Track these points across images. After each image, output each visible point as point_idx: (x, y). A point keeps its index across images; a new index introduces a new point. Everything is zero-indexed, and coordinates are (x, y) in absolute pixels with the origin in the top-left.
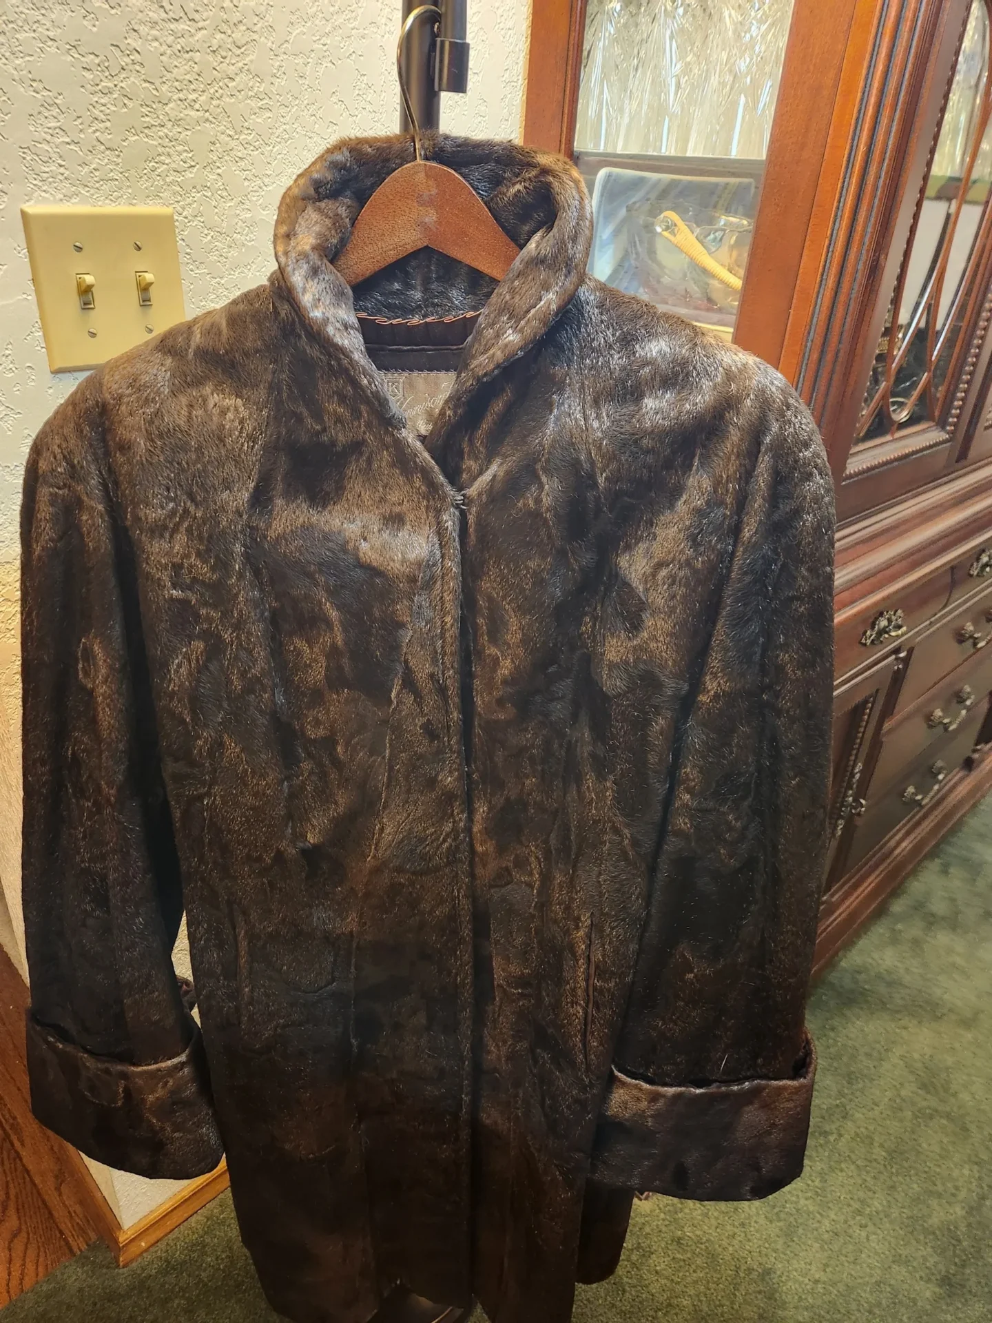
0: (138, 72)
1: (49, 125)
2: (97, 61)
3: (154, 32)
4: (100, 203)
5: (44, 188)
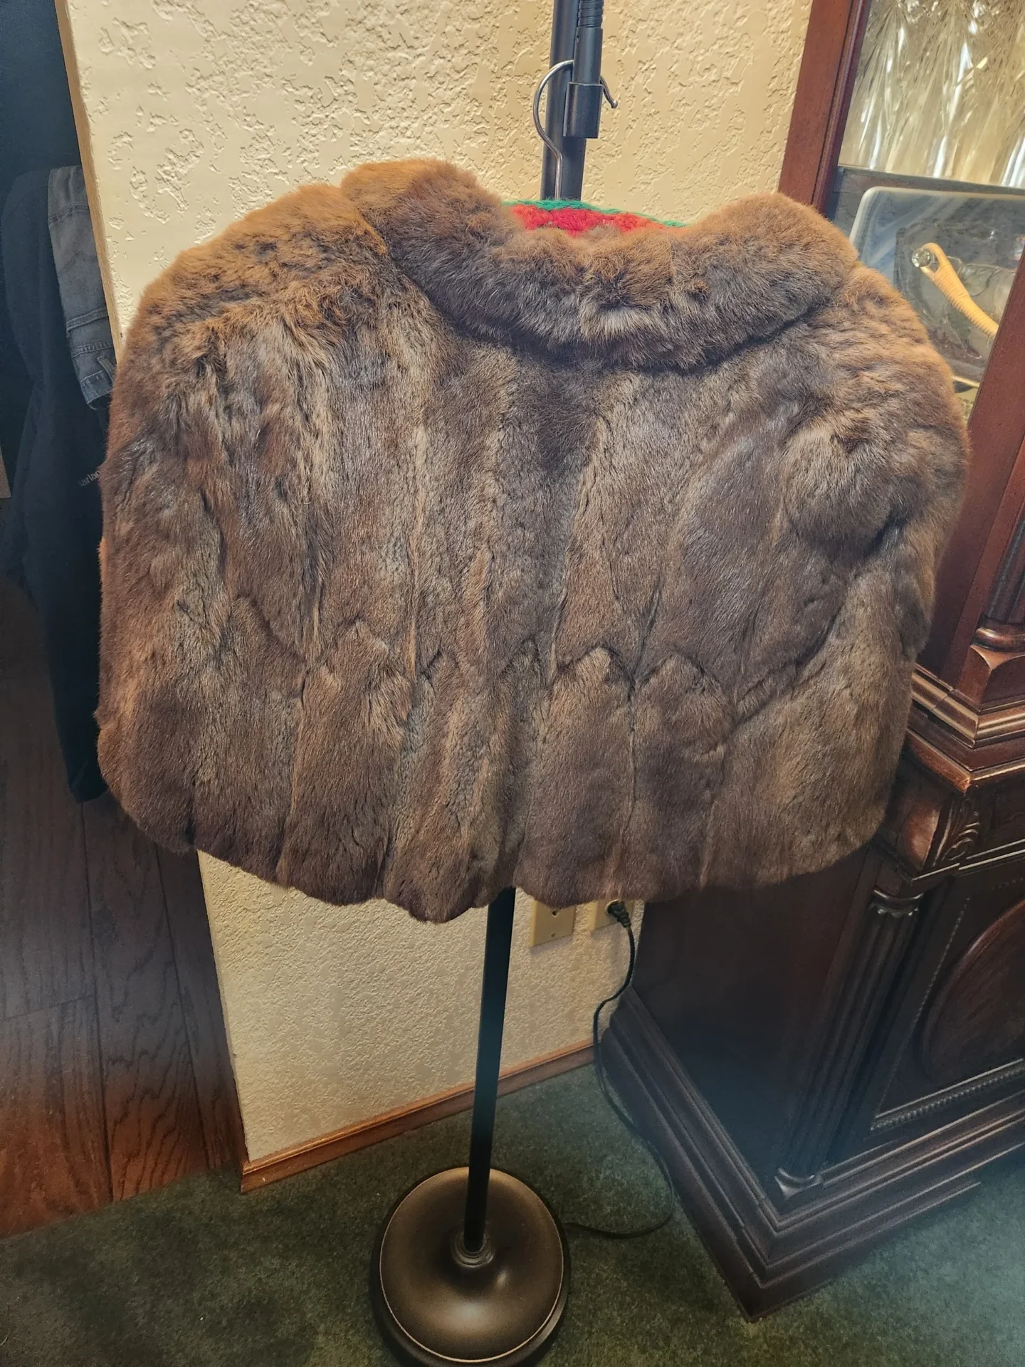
0: (350, 102)
1: (259, 157)
2: (310, 94)
3: (371, 62)
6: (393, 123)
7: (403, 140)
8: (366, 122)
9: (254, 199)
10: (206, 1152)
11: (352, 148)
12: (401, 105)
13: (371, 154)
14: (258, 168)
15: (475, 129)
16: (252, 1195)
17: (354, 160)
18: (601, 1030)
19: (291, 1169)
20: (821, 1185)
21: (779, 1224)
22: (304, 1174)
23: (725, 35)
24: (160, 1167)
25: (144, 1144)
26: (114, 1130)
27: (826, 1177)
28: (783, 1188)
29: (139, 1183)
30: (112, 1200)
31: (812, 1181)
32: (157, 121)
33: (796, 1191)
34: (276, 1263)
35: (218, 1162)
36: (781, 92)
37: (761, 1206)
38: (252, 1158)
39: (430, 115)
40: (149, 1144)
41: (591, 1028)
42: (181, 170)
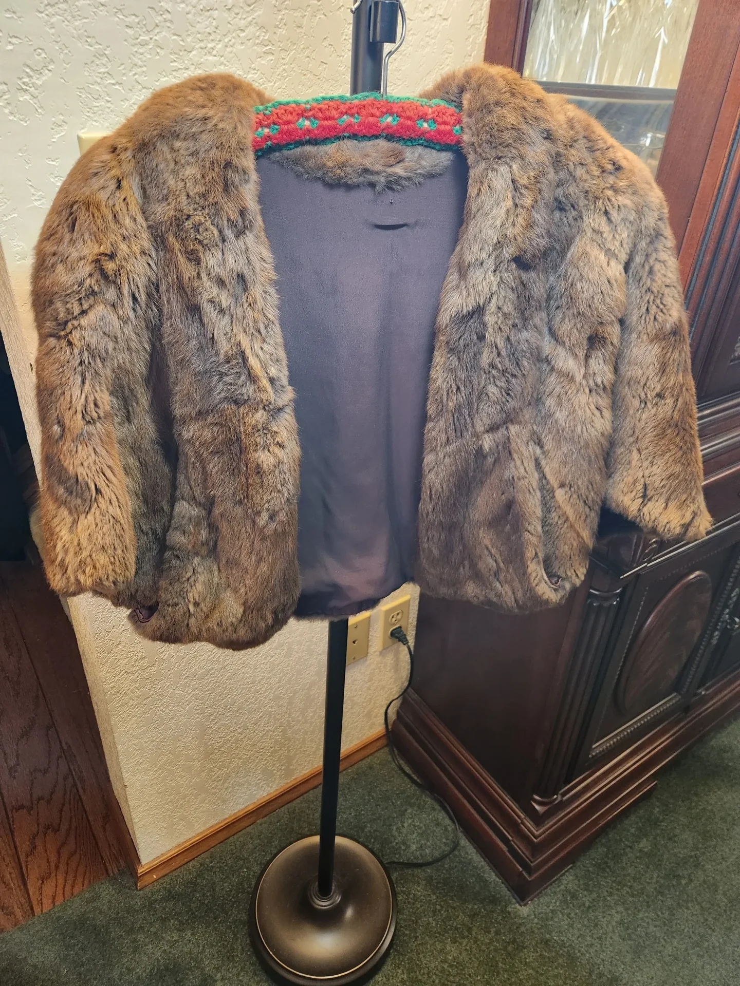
0: (169, 27)
1: (100, 71)
2: (137, 20)
5: (95, 119)
6: (202, 45)
7: (211, 58)
8: (181, 43)
9: (97, 104)
10: (104, 864)
11: (172, 64)
12: (208, 30)
13: (187, 69)
14: (99, 80)
15: (264, 50)
16: (147, 889)
17: (174, 73)
18: (390, 722)
19: (174, 865)
20: (562, 801)
21: (537, 833)
22: (185, 866)
24: (70, 882)
25: (53, 868)
26: (27, 862)
27: (564, 795)
28: (537, 807)
29: (54, 898)
30: (34, 915)
31: (556, 799)
32: (14, 40)
33: (546, 808)
34: (175, 936)
35: (116, 871)
36: (476, 26)
37: (523, 823)
38: (143, 862)
39: (230, 38)
40: (57, 867)
41: (383, 721)
42: (37, 82)
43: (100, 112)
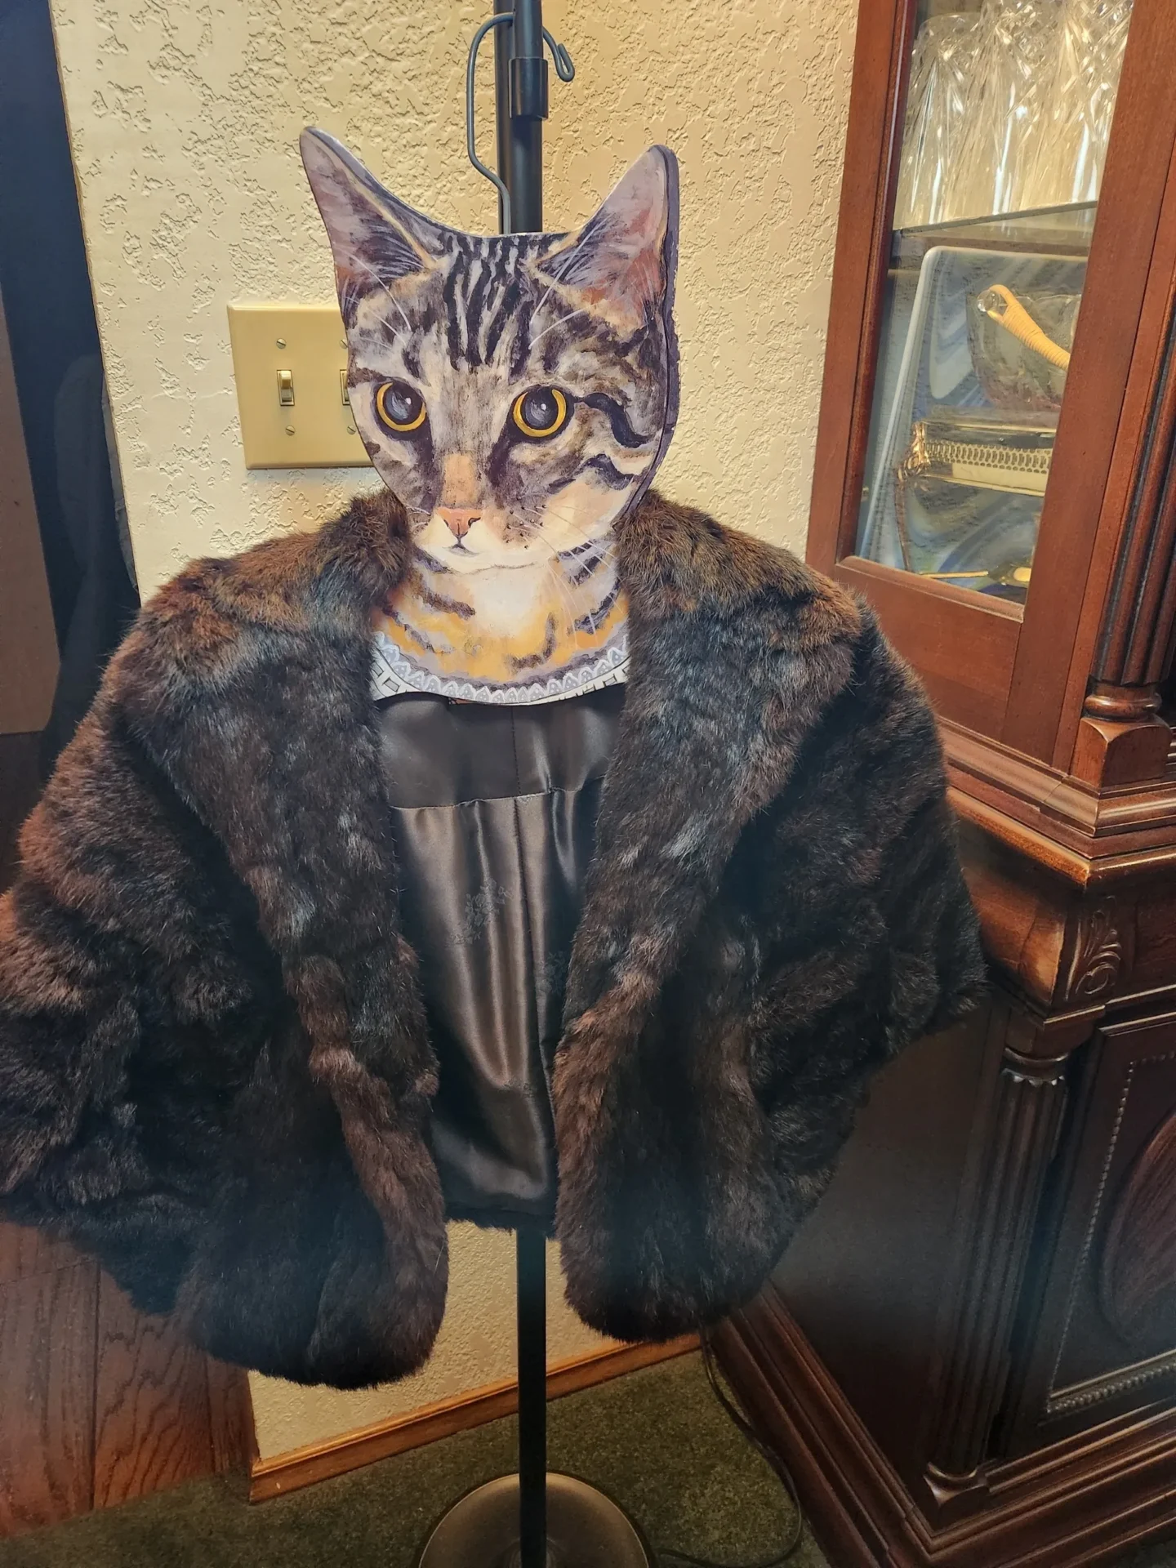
1: (260, 224)
3: (378, 128)
4: (309, 301)
5: (252, 285)
10: (213, 1450)
12: (412, 172)
14: (259, 235)
16: (264, 1506)
19: (311, 1474)
21: (933, 1544)
22: (329, 1481)
23: (762, 102)
24: (155, 1468)
25: (138, 1438)
26: (105, 1421)
27: (994, 1480)
28: (936, 1492)
29: (127, 1487)
30: (92, 1506)
31: (973, 1481)
32: (152, 185)
33: (952, 1494)
35: (226, 1465)
36: (828, 163)
37: (908, 1518)
38: (264, 1455)
39: (444, 183)
40: (144, 1440)
42: (177, 235)
43: (259, 277)
